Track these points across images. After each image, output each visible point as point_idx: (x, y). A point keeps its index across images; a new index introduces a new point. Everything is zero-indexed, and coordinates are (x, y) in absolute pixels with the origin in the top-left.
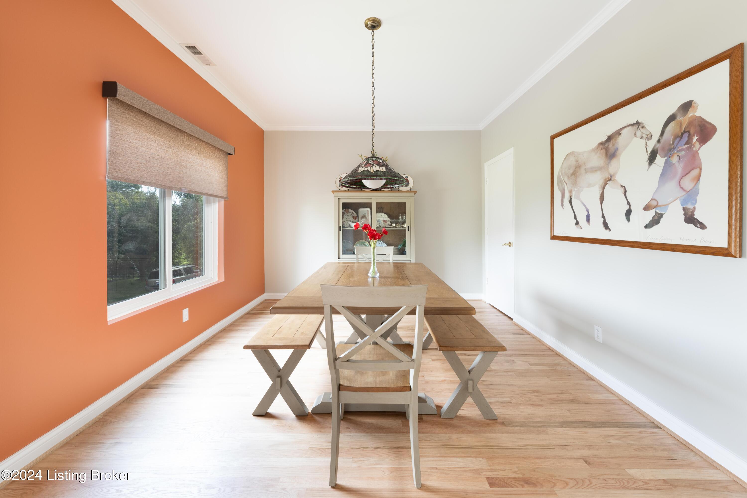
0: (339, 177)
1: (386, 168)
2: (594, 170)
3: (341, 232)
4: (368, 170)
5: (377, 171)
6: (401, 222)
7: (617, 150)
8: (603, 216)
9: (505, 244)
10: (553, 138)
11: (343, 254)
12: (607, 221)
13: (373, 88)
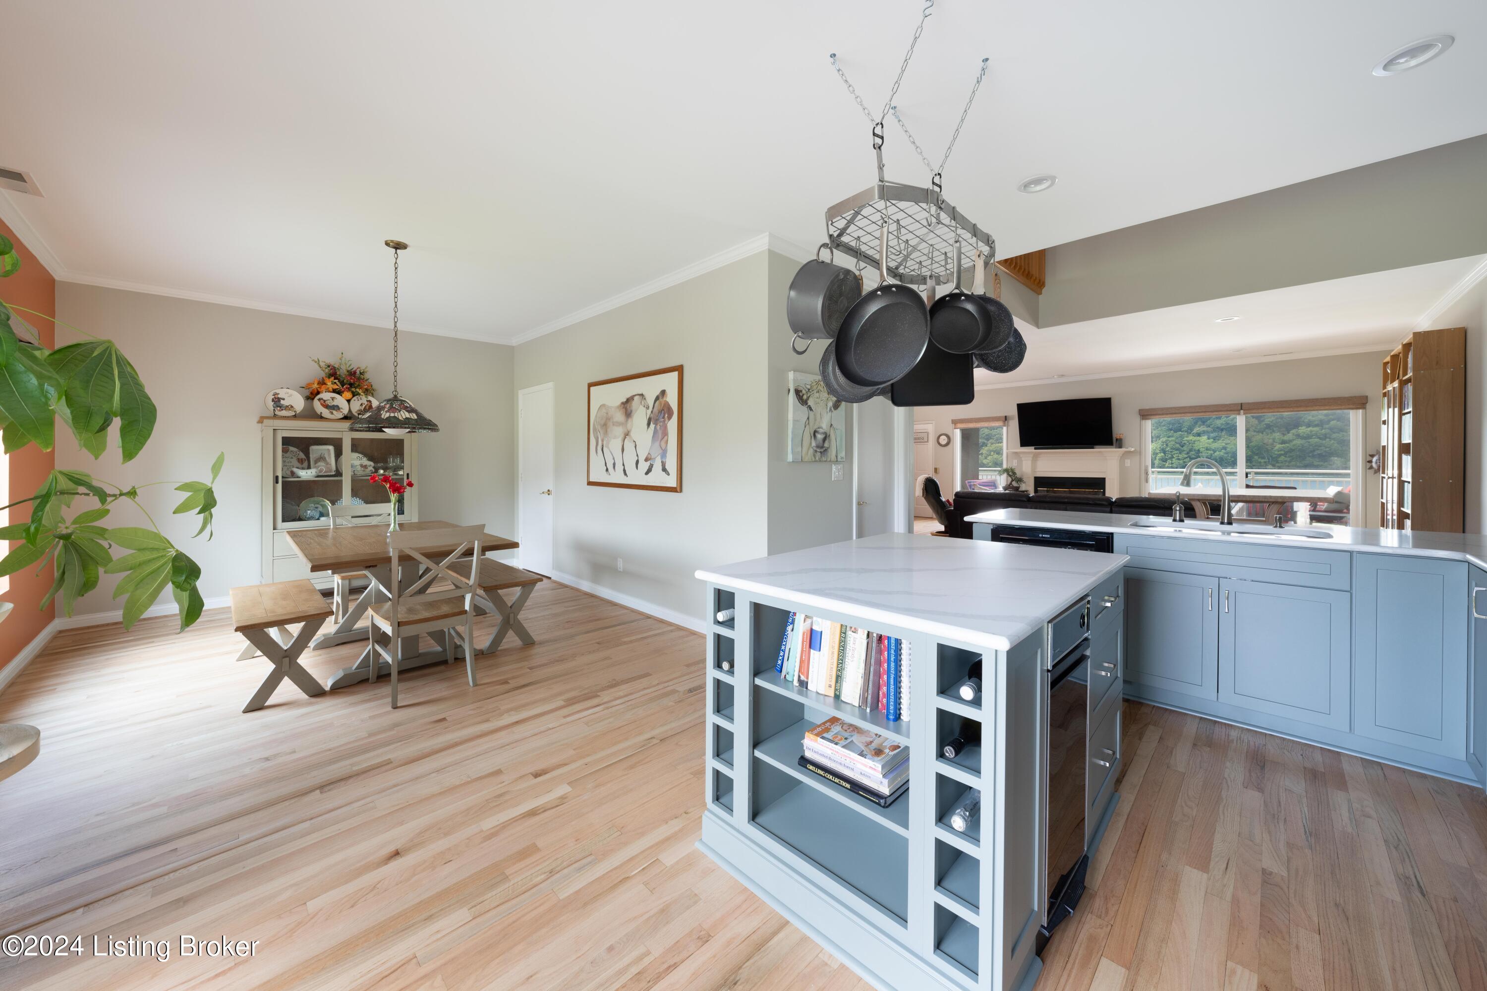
0: (272, 393)
1: (416, 415)
2: (619, 424)
3: (279, 486)
4: (395, 417)
5: (406, 418)
6: (392, 467)
7: (631, 411)
8: (623, 465)
9: (543, 493)
10: (590, 385)
11: (284, 521)
12: (626, 469)
13: (396, 318)
